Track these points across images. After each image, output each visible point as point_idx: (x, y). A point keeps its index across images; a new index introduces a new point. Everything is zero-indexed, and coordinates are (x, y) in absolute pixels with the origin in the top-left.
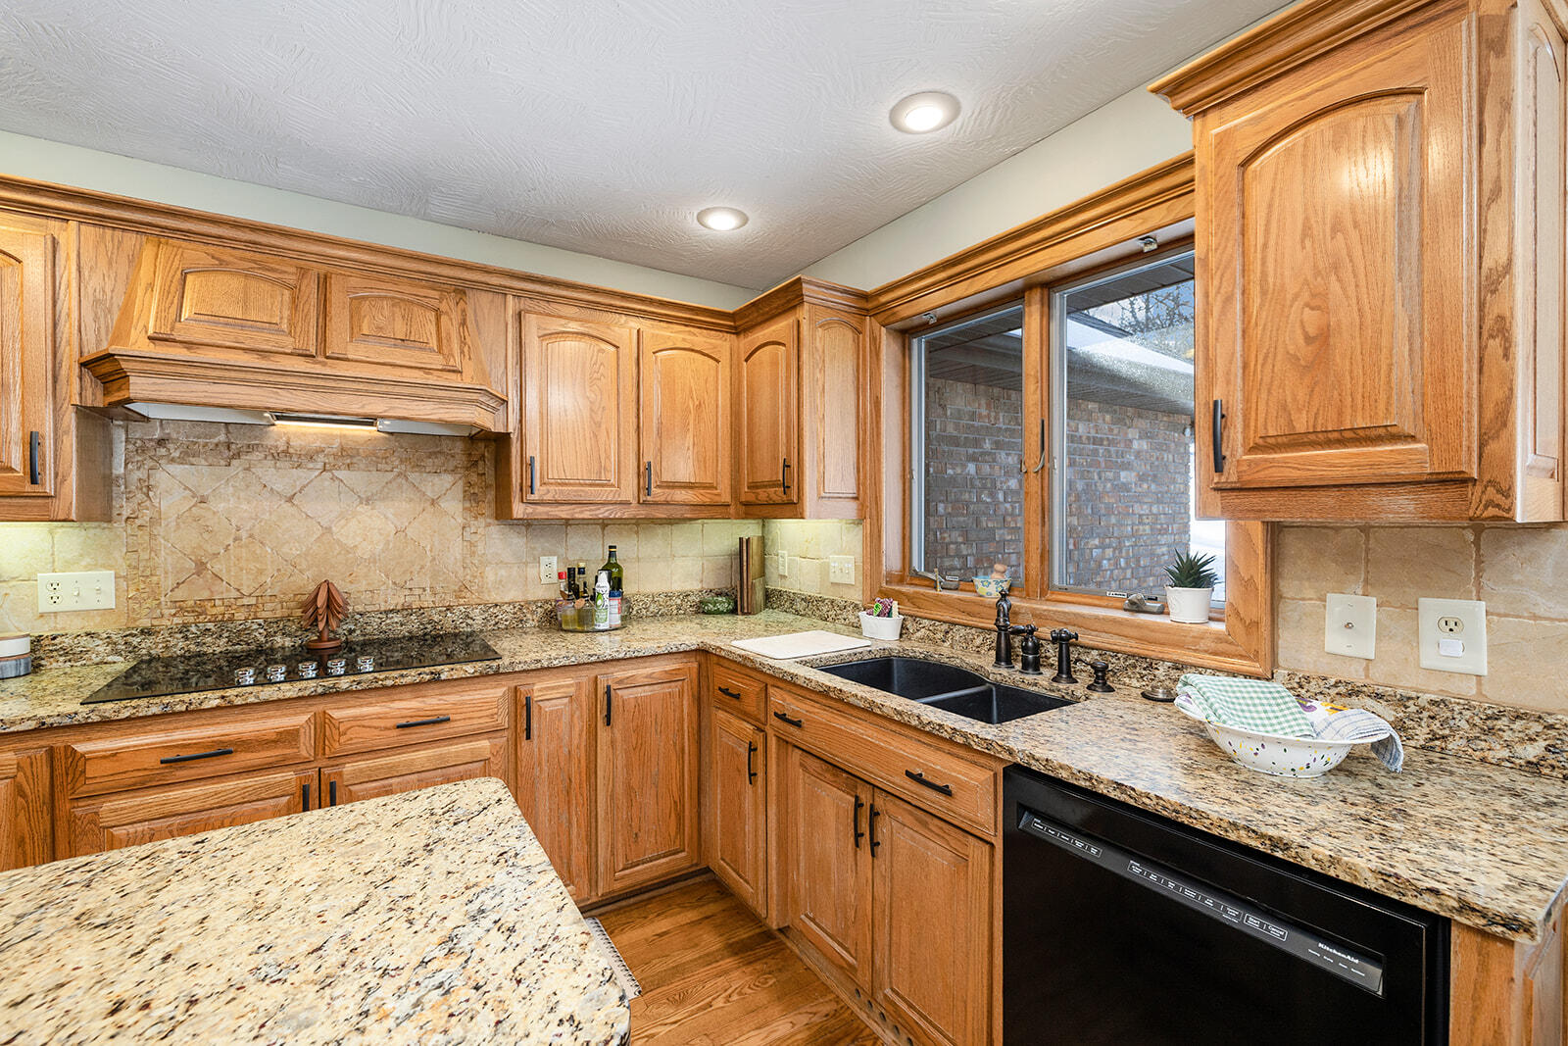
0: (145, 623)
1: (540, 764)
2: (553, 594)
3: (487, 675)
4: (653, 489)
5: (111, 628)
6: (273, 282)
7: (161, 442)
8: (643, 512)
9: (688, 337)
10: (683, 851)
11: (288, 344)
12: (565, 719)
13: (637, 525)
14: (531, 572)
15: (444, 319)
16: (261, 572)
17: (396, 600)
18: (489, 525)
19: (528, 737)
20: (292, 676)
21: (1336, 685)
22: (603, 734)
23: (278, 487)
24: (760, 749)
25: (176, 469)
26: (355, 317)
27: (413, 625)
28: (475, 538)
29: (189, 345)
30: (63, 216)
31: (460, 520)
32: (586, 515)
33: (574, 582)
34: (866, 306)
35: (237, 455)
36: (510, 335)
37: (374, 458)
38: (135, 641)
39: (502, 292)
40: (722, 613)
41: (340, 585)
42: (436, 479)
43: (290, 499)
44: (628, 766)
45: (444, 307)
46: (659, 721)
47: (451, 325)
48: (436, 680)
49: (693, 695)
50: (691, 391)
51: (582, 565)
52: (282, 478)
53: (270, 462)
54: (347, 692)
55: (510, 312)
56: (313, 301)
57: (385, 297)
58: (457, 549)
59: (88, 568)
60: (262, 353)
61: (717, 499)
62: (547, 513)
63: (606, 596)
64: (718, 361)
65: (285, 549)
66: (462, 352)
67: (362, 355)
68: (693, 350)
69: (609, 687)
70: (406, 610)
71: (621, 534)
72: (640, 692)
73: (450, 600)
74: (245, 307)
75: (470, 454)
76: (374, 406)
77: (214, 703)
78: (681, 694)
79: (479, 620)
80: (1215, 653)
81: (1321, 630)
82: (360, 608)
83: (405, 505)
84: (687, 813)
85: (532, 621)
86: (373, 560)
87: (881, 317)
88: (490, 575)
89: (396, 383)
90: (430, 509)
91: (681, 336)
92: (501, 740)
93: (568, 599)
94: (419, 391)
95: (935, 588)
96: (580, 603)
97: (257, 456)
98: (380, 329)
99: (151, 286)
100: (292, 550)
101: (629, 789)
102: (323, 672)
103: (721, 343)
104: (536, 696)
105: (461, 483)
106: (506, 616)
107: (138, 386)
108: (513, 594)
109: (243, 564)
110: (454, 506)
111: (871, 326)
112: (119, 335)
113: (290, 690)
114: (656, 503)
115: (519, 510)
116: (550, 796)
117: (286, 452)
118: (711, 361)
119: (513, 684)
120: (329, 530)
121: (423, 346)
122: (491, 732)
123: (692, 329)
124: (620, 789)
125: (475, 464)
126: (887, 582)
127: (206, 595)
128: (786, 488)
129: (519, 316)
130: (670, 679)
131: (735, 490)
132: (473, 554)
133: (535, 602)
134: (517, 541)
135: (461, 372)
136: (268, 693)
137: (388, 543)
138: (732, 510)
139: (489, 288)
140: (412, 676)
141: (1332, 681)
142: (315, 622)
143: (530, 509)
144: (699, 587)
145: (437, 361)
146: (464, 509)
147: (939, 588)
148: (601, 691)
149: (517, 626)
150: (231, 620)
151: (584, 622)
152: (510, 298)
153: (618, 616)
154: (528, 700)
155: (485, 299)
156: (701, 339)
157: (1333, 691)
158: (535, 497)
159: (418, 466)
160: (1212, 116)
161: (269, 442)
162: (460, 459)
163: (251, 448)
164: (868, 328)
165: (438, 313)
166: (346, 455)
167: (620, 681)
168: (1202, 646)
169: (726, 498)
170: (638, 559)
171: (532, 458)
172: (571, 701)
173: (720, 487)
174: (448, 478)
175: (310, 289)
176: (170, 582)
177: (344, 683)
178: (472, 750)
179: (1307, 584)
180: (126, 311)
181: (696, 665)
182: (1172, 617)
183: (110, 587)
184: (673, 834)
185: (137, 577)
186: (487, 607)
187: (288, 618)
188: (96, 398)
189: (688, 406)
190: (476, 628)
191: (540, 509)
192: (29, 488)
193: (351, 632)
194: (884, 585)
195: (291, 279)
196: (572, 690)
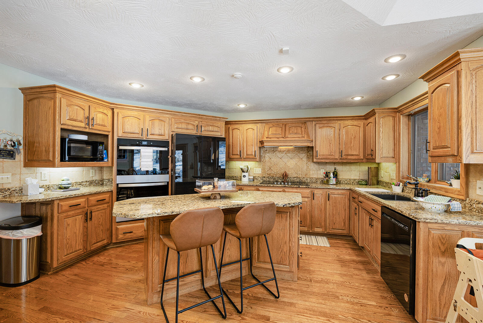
0: (264, 176)
1: (316, 205)
2: (323, 177)
3: (307, 188)
4: (343, 155)
5: (260, 176)
6: (279, 127)
7: (266, 150)
8: (340, 161)
9: (352, 123)
10: (345, 230)
11: (281, 136)
12: (321, 198)
13: (342, 163)
14: (319, 172)
15: (302, 128)
16: (277, 169)
17: (295, 176)
18: (311, 163)
19: (314, 199)
20: (281, 184)
21: (476, 202)
22: (328, 202)
23: (279, 157)
24: (358, 209)
25: (268, 154)
26: (289, 130)
27: (298, 180)
28: (308, 165)
29: (270, 138)
30: (258, 123)
31: (306, 162)
32: (328, 161)
33: (327, 175)
34: (397, 111)
35: (275, 152)
36: (314, 129)
37: (293, 151)
38: (263, 178)
39: (312, 121)
40: (363, 184)
41: (287, 172)
42: (302, 155)
43: (281, 159)
44: (333, 209)
45: (302, 126)
46: (340, 202)
47: (303, 129)
48: (299, 187)
49: (348, 199)
50: (353, 134)
51: (329, 171)
52: (280, 155)
53: (278, 153)
54: (287, 187)
55: (314, 125)
56: (284, 129)
57: (293, 126)
58: (305, 167)
59: (259, 168)
60: (278, 138)
61: (359, 158)
62: (320, 161)
63: (332, 177)
64: (360, 127)
65: (280, 166)
66: (305, 133)
67: (290, 136)
68: (353, 125)
69: (329, 194)
70: (297, 177)
71: (338, 165)
72: (336, 196)
73: (304, 176)
74: (276, 132)
75: (308, 150)
76: (292, 144)
77: (272, 186)
78: (345, 198)
79: (309, 180)
80: (458, 195)
81: (476, 189)
82: (290, 176)
83: (297, 159)
84: (346, 222)
85: (319, 182)
86: (292, 169)
87: (401, 113)
88: (311, 173)
89: (295, 140)
90: (301, 160)
91: (350, 123)
92: (309, 199)
93: (325, 177)
94: (298, 141)
95: (411, 180)
96: (327, 178)
97: (277, 152)
98: (293, 132)
99: (266, 131)
100: (281, 166)
101: (333, 214)
102: (284, 184)
103: (361, 123)
104: (315, 193)
105: (306, 155)
106: (314, 180)
107: (265, 144)
108: (315, 176)
109: (275, 168)
110: (305, 159)
111: (399, 115)
112: (263, 138)
113: (280, 186)
114: (344, 159)
115: (315, 160)
116: (318, 211)
117: (280, 151)
118: (358, 127)
119: (311, 190)
120: (286, 163)
121: (299, 134)
122: (308, 197)
123: (353, 121)
124: (331, 214)
125: (309, 152)
126: (402, 179)
127: (271, 173)
128: (372, 155)
129: (315, 125)
130: (342, 194)
131: (364, 156)
132: (308, 168)
133: (319, 178)
134: (316, 166)
135: (304, 137)
136: (278, 185)
137: (294, 166)
138: (364, 160)
139: (310, 121)
140: (296, 186)
141: (476, 201)
142: (284, 178)
143: (317, 160)
144: (359, 178)
145: (301, 136)
146: (307, 160)
147: (412, 180)
148: (327, 194)
149: (316, 182)
150: (273, 176)
151: (327, 182)
152: (314, 122)
153: (335, 182)
154: (314, 193)
155: (309, 123)
156: (355, 123)
157: (476, 203)
158: (318, 158)
159: (299, 152)
160: (430, 82)
161: (278, 150)
162: (306, 151)
163: (276, 151)
164: (398, 115)
165: (301, 127)
166: (289, 151)
167: (331, 193)
168: (456, 193)
169: (362, 157)
170: (342, 171)
171: (317, 151)
172: (322, 195)
173: (361, 155)
174: (304, 154)
175: (284, 127)
176: (266, 171)
177: (287, 186)
178: (304, 200)
179: (474, 178)
180: (264, 134)
181: (349, 192)
182: (453, 187)
183: (261, 171)
184: (343, 226)
185: (263, 169)
186: (310, 178)
187: (280, 177)
188: (261, 146)
189: (352, 138)
190: (309, 182)
191: (319, 160)
192: (255, 157)
193: (289, 180)
194: (401, 179)
195: (281, 126)
196: (322, 193)
